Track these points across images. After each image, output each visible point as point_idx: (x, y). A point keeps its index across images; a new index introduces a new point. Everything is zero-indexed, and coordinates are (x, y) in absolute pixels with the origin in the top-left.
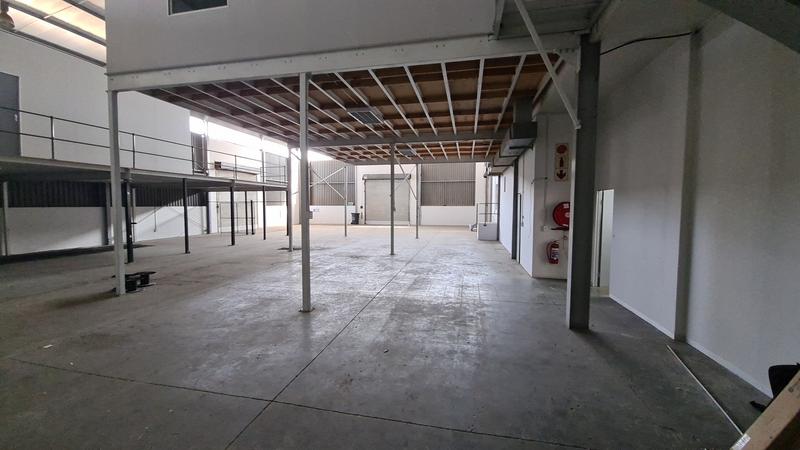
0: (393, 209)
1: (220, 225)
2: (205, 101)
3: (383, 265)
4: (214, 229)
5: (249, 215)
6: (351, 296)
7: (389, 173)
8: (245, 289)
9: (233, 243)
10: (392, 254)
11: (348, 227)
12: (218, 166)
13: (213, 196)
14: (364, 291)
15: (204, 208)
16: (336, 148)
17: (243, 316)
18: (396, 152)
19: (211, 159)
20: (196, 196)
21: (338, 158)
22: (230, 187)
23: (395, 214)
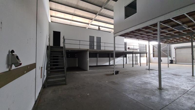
0: (193, 59)
1: (129, 62)
2: (130, 35)
3: (190, 79)
4: (128, 63)
5: (136, 60)
6: (177, 89)
7: (191, 45)
8: (139, 79)
9: (133, 66)
10: (193, 75)
11: (169, 64)
12: (129, 48)
13: (128, 55)
14: (183, 87)
15: (126, 58)
16: (165, 40)
17: (141, 85)
18: (193, 38)
19: (127, 47)
20: (124, 55)
21: (165, 43)
22: (132, 53)
23: (194, 61)
